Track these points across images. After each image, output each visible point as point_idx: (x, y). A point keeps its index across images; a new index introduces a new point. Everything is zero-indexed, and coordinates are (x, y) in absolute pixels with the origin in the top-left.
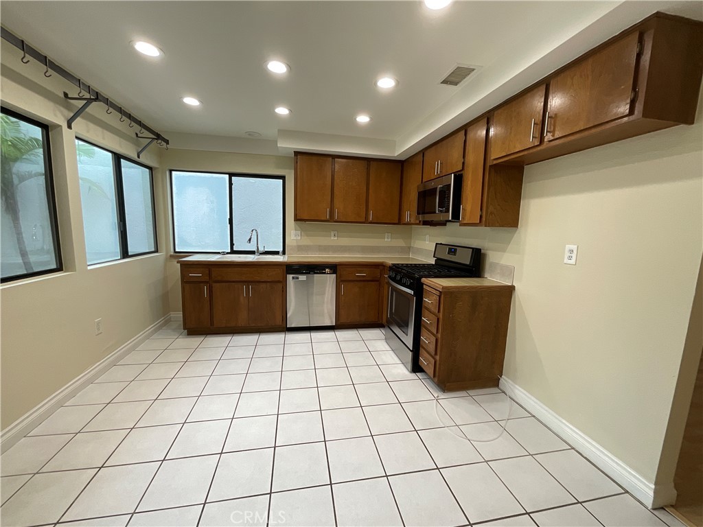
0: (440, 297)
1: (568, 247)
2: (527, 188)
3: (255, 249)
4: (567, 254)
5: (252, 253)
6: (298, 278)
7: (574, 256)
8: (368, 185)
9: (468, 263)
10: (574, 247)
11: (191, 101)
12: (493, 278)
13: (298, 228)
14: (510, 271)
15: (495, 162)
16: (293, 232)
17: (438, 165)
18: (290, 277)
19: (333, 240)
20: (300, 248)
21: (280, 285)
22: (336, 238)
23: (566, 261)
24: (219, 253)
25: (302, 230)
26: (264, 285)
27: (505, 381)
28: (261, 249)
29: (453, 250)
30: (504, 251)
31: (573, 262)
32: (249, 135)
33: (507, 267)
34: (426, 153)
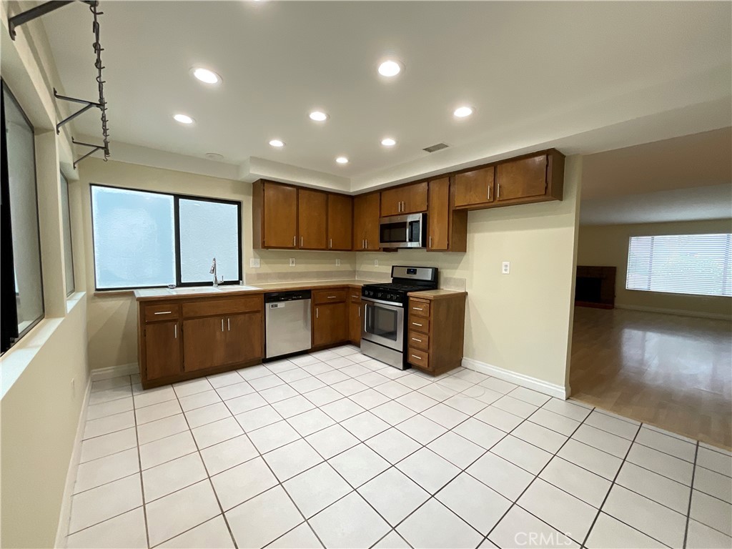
0: (430, 304)
1: (504, 263)
2: (470, 226)
3: (212, 280)
4: (504, 268)
5: (210, 284)
6: (276, 306)
7: (508, 268)
8: (327, 215)
9: (430, 279)
10: (508, 263)
11: (183, 119)
12: (447, 289)
13: (257, 256)
14: (462, 282)
15: (458, 208)
16: (252, 260)
17: (401, 205)
18: (268, 305)
19: (291, 266)
20: (261, 277)
21: (259, 315)
22: (294, 265)
23: (504, 272)
24: (167, 287)
25: (262, 258)
26: (242, 317)
27: (466, 361)
28: (220, 280)
29: (412, 270)
30: (456, 268)
31: (508, 272)
32: (210, 156)
33: (460, 279)
34: (384, 193)
